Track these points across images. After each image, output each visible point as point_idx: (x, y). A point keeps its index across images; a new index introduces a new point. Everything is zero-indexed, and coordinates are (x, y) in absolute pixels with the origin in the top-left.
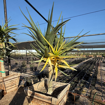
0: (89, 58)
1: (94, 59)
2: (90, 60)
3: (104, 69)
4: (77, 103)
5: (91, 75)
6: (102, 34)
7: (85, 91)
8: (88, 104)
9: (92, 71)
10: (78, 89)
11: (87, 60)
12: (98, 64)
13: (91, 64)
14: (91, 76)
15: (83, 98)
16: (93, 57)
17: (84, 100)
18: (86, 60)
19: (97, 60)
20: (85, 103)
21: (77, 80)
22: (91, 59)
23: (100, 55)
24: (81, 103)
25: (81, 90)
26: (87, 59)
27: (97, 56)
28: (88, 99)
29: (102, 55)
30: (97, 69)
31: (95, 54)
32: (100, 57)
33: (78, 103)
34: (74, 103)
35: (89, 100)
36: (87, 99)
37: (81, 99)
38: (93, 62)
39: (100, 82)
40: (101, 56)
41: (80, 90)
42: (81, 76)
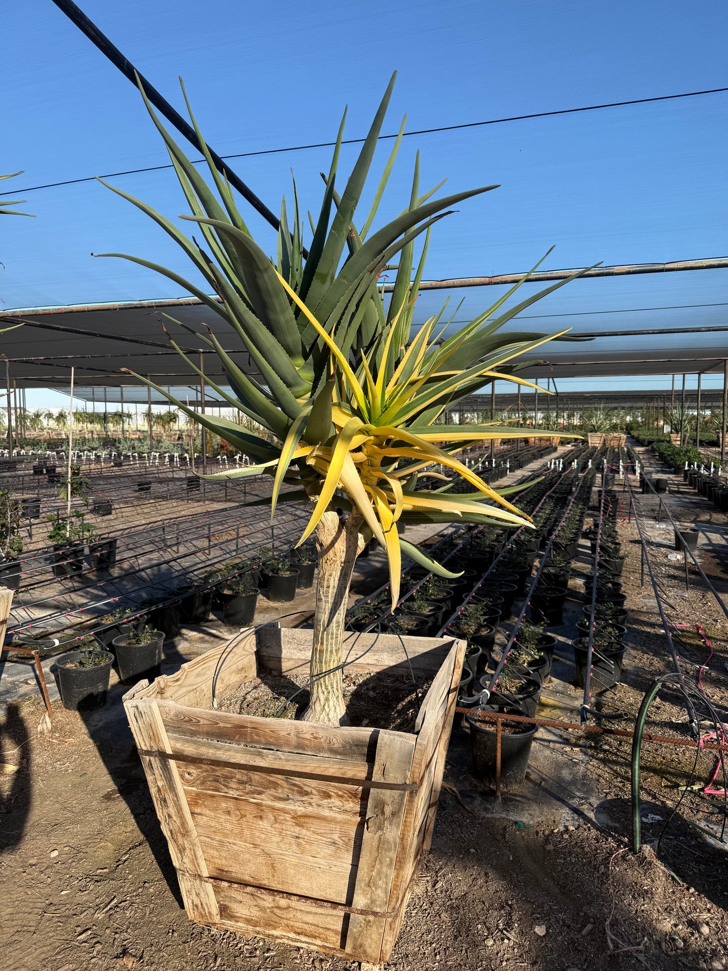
0: (535, 457)
1: (575, 465)
2: (545, 468)
3: (659, 540)
4: (515, 788)
5: (571, 583)
6: (626, 269)
7: (550, 701)
8: (594, 784)
9: (577, 556)
10: (510, 686)
11: (520, 473)
12: (611, 498)
13: (561, 501)
14: (574, 593)
15: (547, 752)
16: (562, 450)
17: (559, 766)
18: (512, 470)
19: (599, 468)
20: (574, 782)
21: (480, 626)
22: (552, 461)
23: (614, 428)
24: (545, 790)
25: (530, 695)
26: (520, 466)
27: (595, 441)
28: (590, 752)
29: (628, 429)
30: (612, 535)
31: (576, 421)
32: (615, 443)
33: (526, 792)
34: (493, 793)
35: (594, 762)
36: (581, 756)
37: (536, 759)
38: (571, 485)
39: (648, 630)
40: (624, 436)
41: (521, 690)
42: (502, 594)
